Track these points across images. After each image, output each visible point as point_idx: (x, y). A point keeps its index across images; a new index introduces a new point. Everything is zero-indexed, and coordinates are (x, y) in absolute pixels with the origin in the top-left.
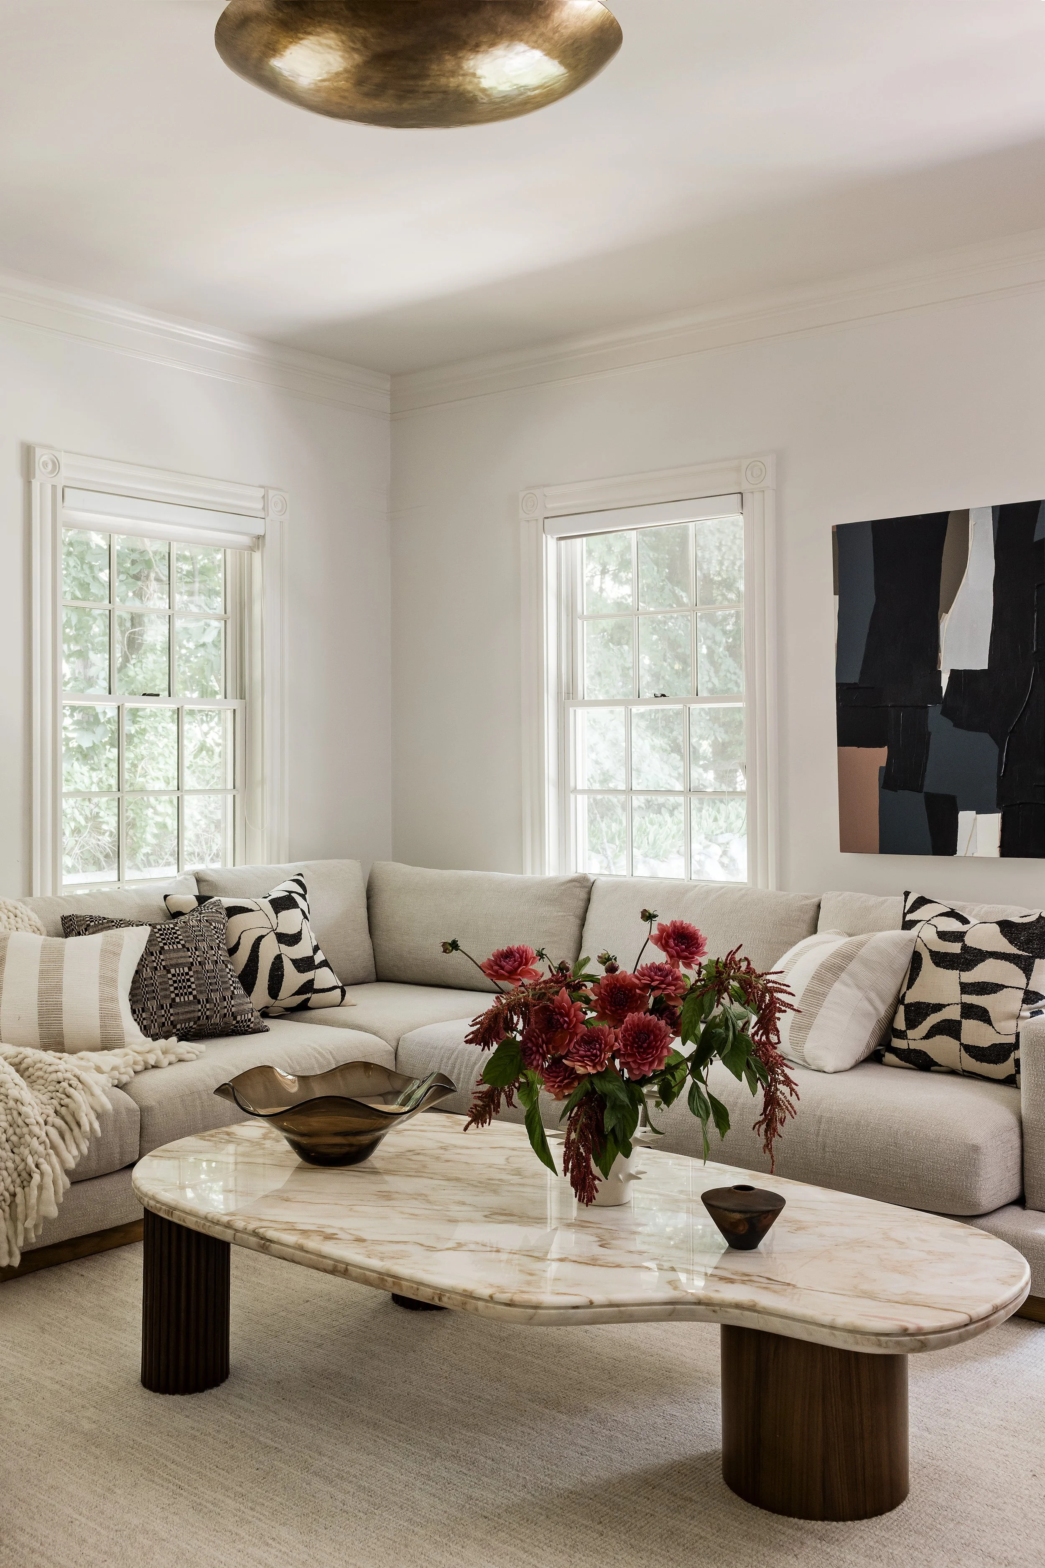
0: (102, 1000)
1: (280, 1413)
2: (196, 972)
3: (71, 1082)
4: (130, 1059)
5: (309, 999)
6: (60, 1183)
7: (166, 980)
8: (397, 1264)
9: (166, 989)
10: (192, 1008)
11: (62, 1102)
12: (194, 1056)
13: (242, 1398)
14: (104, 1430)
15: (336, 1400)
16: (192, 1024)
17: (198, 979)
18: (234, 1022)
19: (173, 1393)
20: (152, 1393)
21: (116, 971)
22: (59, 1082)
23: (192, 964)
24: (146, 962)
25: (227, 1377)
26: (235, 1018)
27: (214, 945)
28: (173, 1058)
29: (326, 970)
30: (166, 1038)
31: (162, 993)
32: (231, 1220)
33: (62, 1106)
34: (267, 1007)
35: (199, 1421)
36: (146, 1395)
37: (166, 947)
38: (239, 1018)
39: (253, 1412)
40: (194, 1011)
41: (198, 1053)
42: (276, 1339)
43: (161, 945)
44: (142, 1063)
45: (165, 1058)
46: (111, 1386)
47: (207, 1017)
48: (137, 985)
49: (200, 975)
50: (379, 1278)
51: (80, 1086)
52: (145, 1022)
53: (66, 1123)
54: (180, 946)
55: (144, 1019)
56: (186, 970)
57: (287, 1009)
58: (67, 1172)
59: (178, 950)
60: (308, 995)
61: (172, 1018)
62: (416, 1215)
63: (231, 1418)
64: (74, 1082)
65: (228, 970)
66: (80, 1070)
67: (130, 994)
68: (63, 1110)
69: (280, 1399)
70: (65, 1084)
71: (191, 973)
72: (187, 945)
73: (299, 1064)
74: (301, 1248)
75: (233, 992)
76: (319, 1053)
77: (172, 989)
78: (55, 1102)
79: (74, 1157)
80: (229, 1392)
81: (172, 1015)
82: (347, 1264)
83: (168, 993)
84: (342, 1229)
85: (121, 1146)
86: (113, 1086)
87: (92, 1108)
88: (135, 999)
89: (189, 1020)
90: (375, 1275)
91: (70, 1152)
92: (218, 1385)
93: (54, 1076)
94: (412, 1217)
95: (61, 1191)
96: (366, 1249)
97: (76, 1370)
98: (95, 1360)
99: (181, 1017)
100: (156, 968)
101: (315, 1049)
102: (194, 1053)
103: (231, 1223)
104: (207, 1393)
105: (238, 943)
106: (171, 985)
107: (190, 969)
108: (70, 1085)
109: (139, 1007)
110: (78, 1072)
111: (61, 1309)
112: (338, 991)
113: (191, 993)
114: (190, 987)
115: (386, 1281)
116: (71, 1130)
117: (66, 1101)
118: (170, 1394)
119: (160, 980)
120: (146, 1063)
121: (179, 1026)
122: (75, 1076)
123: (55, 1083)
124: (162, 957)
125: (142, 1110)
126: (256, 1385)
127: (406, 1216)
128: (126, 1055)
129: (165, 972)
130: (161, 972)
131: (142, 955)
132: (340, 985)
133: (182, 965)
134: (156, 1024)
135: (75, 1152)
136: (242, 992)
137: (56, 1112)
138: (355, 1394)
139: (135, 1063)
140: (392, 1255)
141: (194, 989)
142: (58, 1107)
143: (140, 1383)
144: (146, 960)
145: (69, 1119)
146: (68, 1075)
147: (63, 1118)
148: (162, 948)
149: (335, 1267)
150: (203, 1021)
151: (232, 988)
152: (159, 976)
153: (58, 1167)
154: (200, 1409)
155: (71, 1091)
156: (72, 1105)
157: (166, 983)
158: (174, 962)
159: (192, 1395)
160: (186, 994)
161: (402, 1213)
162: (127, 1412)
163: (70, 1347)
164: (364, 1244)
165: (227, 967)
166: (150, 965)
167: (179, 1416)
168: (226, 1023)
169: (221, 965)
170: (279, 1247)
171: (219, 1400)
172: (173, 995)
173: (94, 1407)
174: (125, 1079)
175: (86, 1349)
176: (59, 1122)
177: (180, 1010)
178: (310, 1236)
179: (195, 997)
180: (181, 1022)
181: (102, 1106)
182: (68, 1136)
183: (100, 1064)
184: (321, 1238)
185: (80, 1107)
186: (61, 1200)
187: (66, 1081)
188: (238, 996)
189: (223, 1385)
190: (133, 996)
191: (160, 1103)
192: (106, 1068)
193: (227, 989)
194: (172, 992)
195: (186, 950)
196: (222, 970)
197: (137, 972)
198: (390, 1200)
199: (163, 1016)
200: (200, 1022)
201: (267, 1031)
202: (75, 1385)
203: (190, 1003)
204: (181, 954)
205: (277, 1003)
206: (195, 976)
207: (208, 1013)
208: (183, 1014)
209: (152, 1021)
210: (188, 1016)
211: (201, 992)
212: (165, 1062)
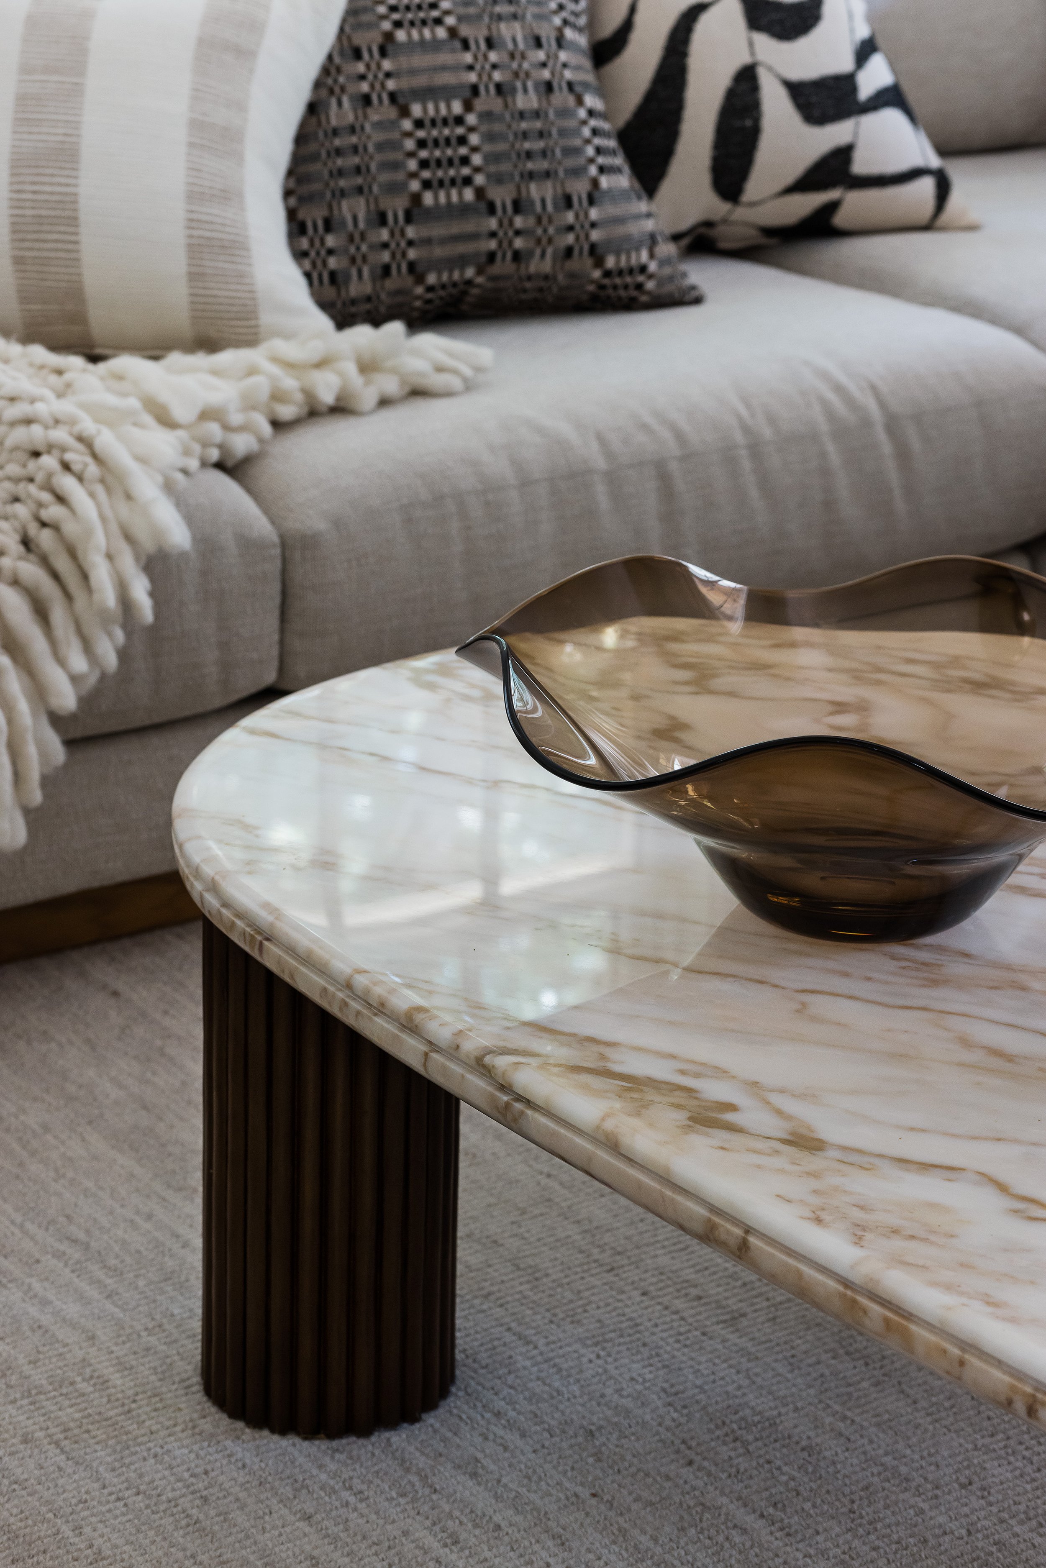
0: (195, 196)
1: (575, 1544)
2: (487, 116)
3: (69, 456)
4: (261, 385)
5: (832, 207)
6: (31, 751)
7: (395, 135)
8: (903, 1263)
9: (396, 166)
10: (468, 226)
11: (45, 515)
12: (456, 383)
13: (474, 1475)
14: (67, 1531)
15: (750, 1520)
16: (470, 272)
17: (490, 137)
18: (597, 274)
19: (283, 1428)
20: (224, 1420)
21: (241, 107)
22: (36, 454)
23: (475, 90)
24: (341, 79)
25: (444, 1393)
26: (599, 262)
27: (546, 32)
28: (391, 385)
29: (892, 117)
30: (377, 322)
31: (385, 177)
32: (420, 1009)
33: (44, 524)
34: (708, 224)
35: (336, 1538)
36: (206, 1425)
37: (401, 35)
38: (610, 262)
39: (498, 1527)
40: (474, 237)
41: (467, 371)
42: (610, 1277)
43: (386, 26)
44: (299, 397)
45: (367, 383)
46: (116, 1379)
47: (517, 256)
48: (312, 147)
49: (497, 127)
50: (843, 1296)
51: (93, 470)
52: (333, 263)
53: (55, 576)
54: (441, 33)
55: (330, 252)
56: (457, 107)
57: (769, 232)
58: (56, 720)
59: (435, 45)
60: (833, 195)
61: (412, 254)
62: (1009, 1058)
63: (429, 1541)
64: (77, 457)
65: (582, 113)
66: (97, 421)
67: (290, 173)
68: (45, 539)
69: (585, 1493)
70: (49, 461)
71: (471, 119)
72: (465, 31)
73: (772, 420)
74: (613, 1145)
75: (595, 183)
76: (839, 389)
77: (412, 165)
78: (21, 510)
79: (75, 679)
80: (441, 1447)
81: (410, 243)
82: (748, 1230)
83: (400, 176)
84: (754, 1087)
85: (224, 646)
86: (204, 464)
87: (128, 537)
88: (305, 190)
89: (462, 261)
90: (832, 1284)
91: (61, 662)
92: (413, 1419)
93: (19, 435)
94: (999, 1063)
95: (34, 773)
96: (815, 1184)
97: (33, 1311)
98: (93, 1281)
99: (438, 252)
100: (366, 100)
101: (825, 376)
102: (455, 372)
103: (419, 1018)
104: (380, 1438)
105: (627, 26)
106: (411, 155)
107: (468, 107)
108: (66, 467)
109: (314, 215)
110: (88, 426)
111: (35, 1099)
112: (926, 186)
113: (467, 181)
114: (465, 161)
115: (865, 1312)
116: (68, 595)
117: (54, 511)
118: (273, 1431)
119: (379, 137)
120: (309, 396)
121: (432, 279)
122: (80, 439)
123: (22, 456)
124: (387, 65)
125: (284, 544)
126: (523, 1435)
127: (976, 1057)
128: (252, 371)
129: (392, 113)
130: (382, 112)
131: (330, 57)
132: (934, 161)
133: (445, 93)
134: (366, 271)
135: (79, 663)
136: (624, 181)
137: (26, 542)
138: (808, 1505)
139: (277, 396)
140: (894, 1220)
141: (477, 170)
142: (33, 529)
143: (197, 1379)
144: (339, 70)
145: (62, 564)
146: (60, 435)
147: (45, 562)
148: (389, 37)
149: (712, 1227)
150: (504, 267)
151: (593, 170)
152: (379, 125)
153: (23, 706)
154: (346, 1495)
155: (68, 484)
156: (70, 528)
157: (395, 145)
158: (421, 81)
159: (335, 1443)
160: (453, 182)
161: (965, 1042)
162: (141, 1476)
163: (31, 1227)
164: (814, 1162)
165: (580, 102)
166: (351, 88)
167: (285, 1511)
168: (572, 275)
169: (562, 98)
170: (551, 1125)
171: (408, 1470)
172: (415, 186)
173: (57, 1444)
174: (242, 444)
175: (74, 1241)
176: (30, 571)
177: (437, 230)
178: (646, 1105)
179: (480, 193)
180: (437, 265)
181: (157, 532)
182: (58, 615)
183: (165, 396)
184: (681, 1116)
185: (89, 533)
186: (37, 797)
187: (55, 452)
188: (614, 195)
189: (431, 1419)
190: (300, 181)
191: (338, 523)
192: (182, 413)
193: (577, 172)
194: (413, 175)
195: (457, 44)
196: (565, 113)
197: (312, 108)
198: (934, 983)
199: (385, 246)
200: (496, 269)
201: (698, 301)
202: (22, 1360)
203: (464, 210)
204: (445, 58)
205: (740, 213)
206: (484, 128)
207: (519, 243)
208: (443, 241)
209: (353, 260)
210: (462, 248)
211: (498, 179)
212: (368, 397)
